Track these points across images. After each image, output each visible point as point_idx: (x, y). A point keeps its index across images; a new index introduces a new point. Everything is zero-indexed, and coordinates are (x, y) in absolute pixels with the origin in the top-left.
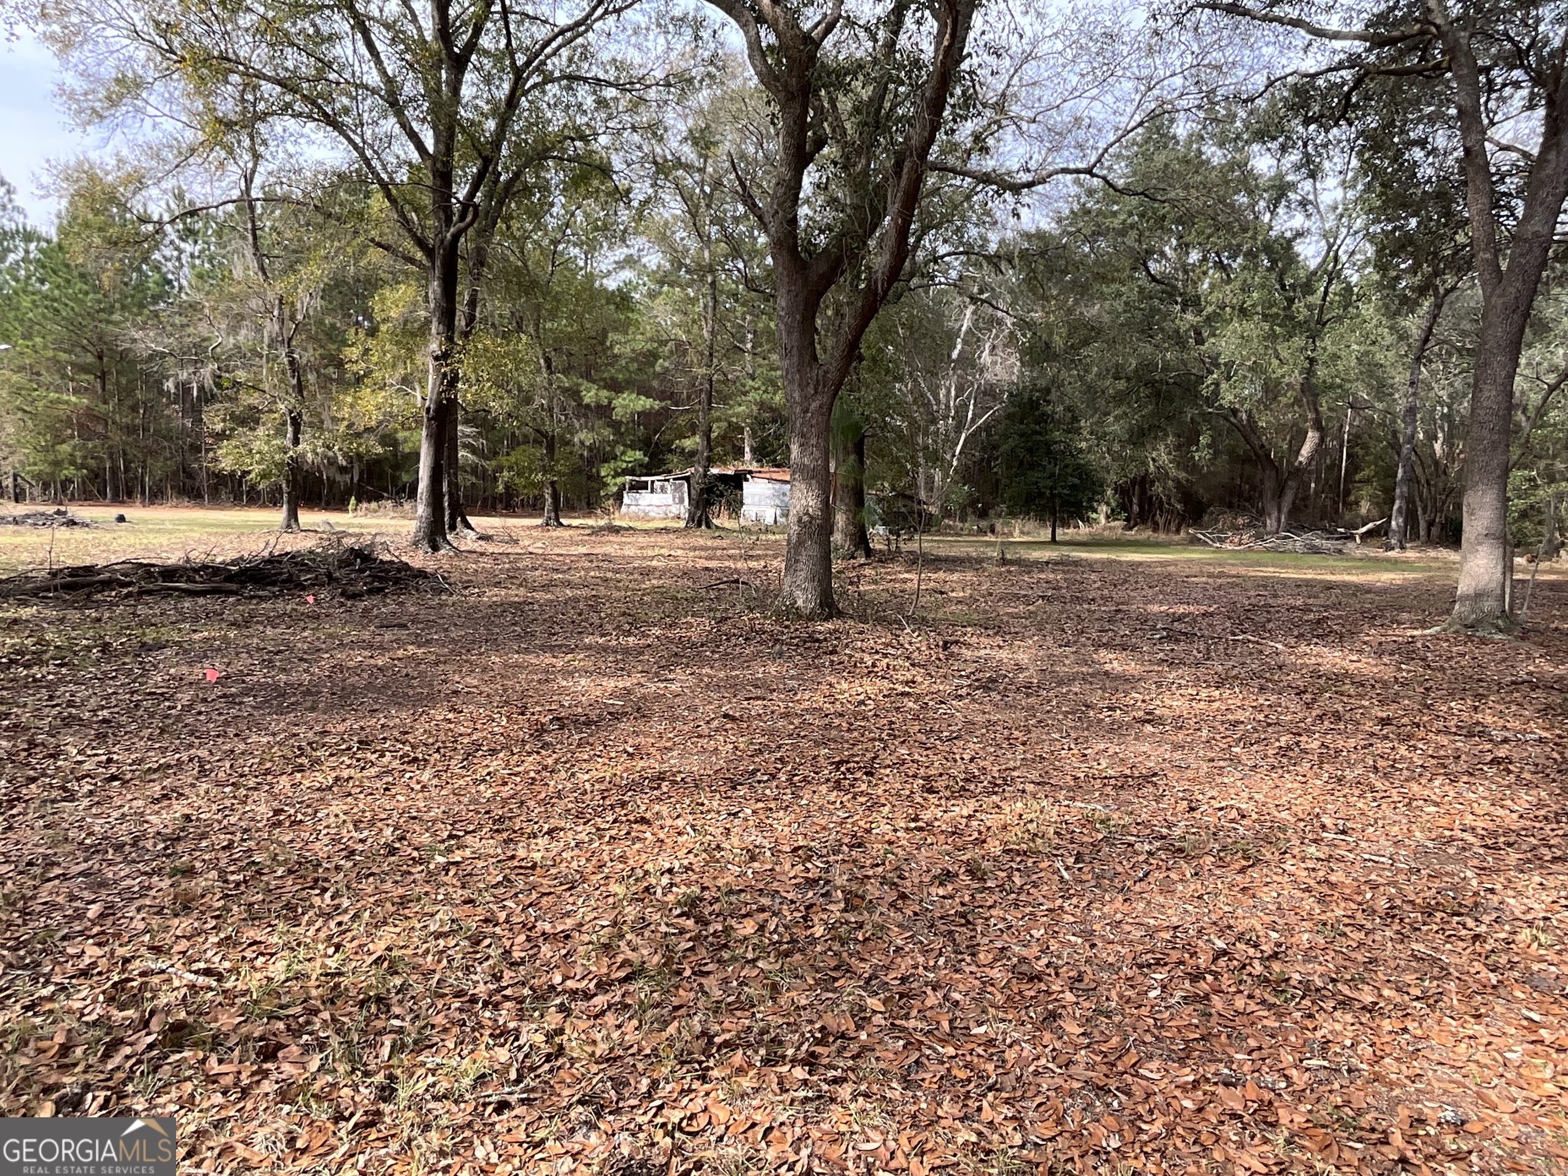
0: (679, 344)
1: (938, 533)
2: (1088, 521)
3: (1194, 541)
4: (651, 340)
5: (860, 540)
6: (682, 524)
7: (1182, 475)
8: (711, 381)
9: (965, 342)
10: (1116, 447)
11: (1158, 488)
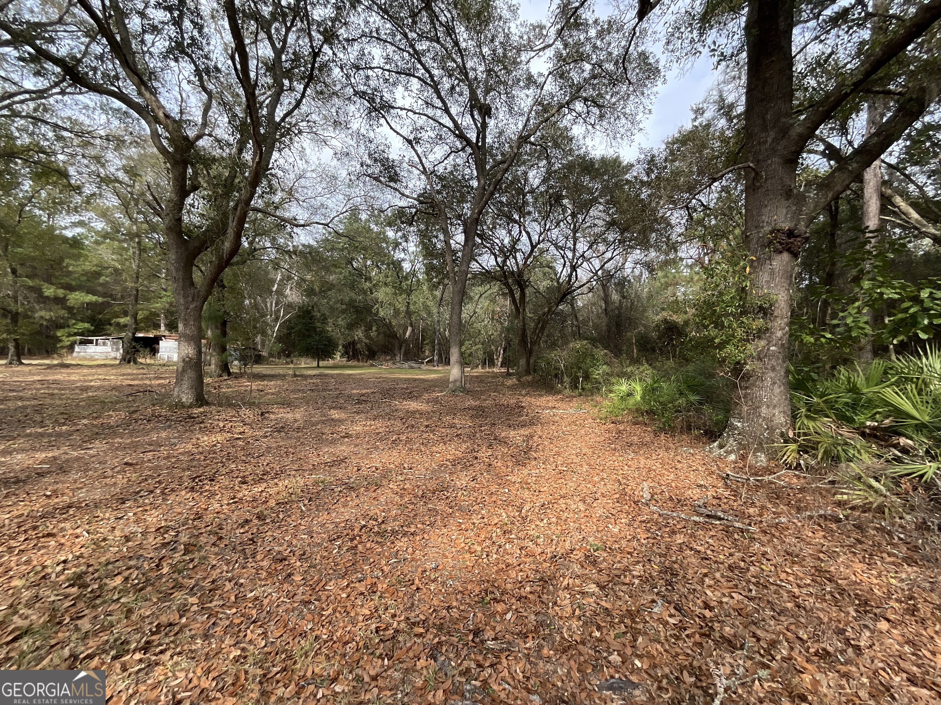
0: (116, 270)
1: (267, 364)
2: (333, 358)
3: (372, 365)
4: (97, 265)
5: (225, 368)
6: (118, 362)
7: (367, 341)
8: (137, 291)
9: (278, 285)
10: (343, 330)
11: (359, 346)
